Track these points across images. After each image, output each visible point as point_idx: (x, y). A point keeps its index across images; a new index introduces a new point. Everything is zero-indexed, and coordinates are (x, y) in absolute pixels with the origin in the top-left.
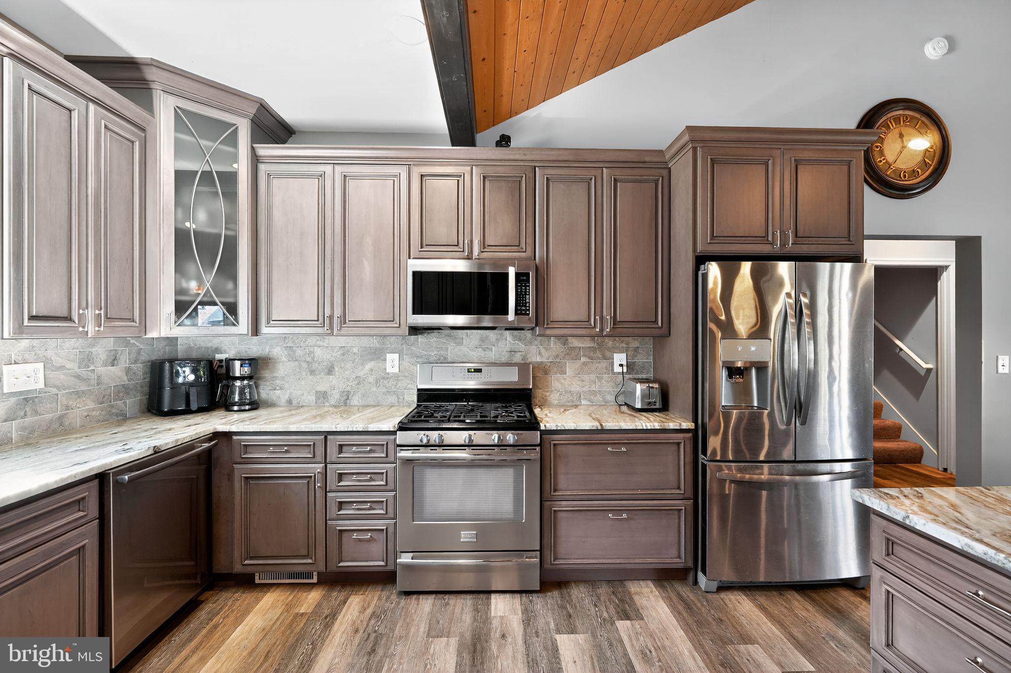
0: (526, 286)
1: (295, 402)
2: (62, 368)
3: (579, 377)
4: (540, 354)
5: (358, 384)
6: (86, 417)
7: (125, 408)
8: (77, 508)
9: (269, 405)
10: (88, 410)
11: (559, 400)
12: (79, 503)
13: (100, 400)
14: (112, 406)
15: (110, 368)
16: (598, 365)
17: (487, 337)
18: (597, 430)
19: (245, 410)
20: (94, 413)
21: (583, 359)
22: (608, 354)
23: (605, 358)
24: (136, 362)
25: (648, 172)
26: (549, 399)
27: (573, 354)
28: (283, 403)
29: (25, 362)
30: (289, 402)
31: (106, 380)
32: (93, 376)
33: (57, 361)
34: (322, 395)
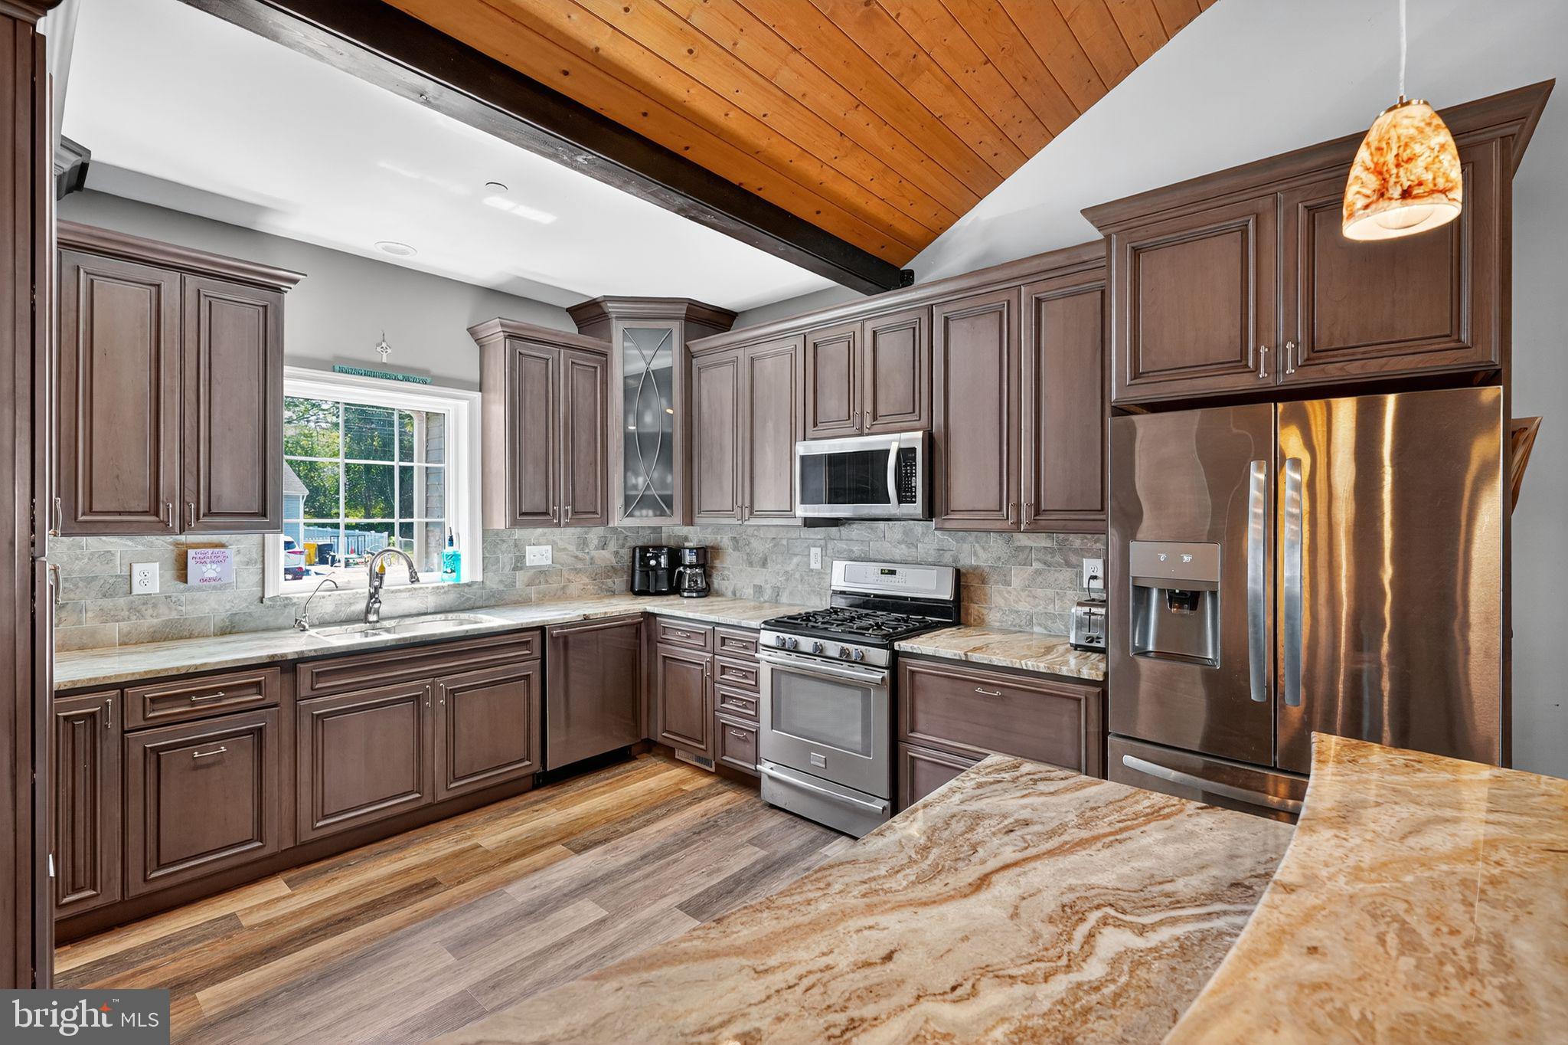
0: (911, 466)
1: (738, 595)
2: (564, 549)
3: (1030, 591)
4: (976, 554)
5: (787, 580)
6: (582, 589)
7: (614, 586)
8: (524, 647)
9: (718, 594)
10: (584, 584)
11: (1002, 622)
12: (526, 644)
13: (593, 577)
14: (603, 583)
15: (601, 551)
16: (1057, 575)
17: (911, 530)
18: (961, 660)
19: (693, 597)
20: (588, 586)
21: (1036, 565)
22: (1073, 559)
23: (1068, 564)
24: (623, 546)
25: (1091, 275)
26: (987, 619)
27: (1022, 557)
28: (729, 593)
29: (540, 544)
30: (734, 594)
31: (598, 561)
32: (587, 557)
33: (561, 544)
34: (759, 589)
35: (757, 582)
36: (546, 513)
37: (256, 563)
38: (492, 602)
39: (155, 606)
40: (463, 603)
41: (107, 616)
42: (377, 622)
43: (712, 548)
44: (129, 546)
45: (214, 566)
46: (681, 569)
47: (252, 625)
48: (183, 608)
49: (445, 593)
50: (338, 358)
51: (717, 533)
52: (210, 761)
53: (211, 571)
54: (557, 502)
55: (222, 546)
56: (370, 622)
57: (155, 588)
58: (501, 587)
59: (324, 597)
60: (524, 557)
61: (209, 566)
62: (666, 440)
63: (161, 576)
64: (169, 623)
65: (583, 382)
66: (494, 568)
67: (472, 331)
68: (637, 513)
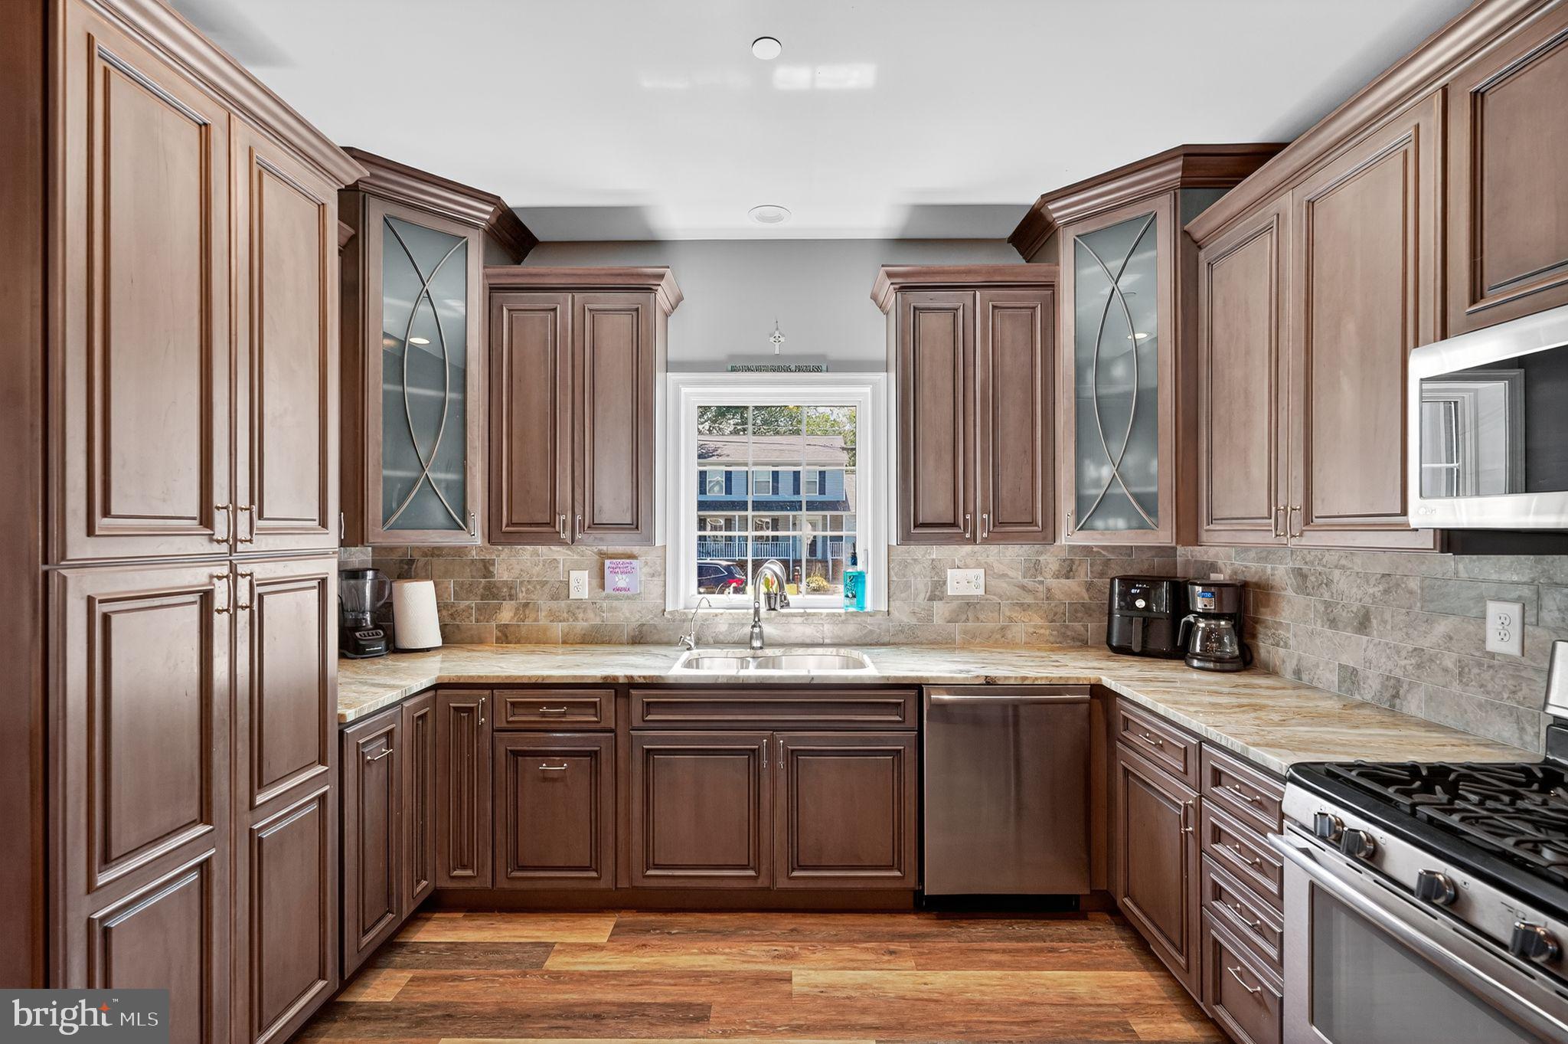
2: (1004, 575)
5: (1420, 668)
6: (1032, 634)
7: (1085, 633)
8: (895, 711)
10: (1035, 626)
13: (1050, 618)
14: (1067, 627)
15: (1063, 581)
20: (1042, 631)
24: (1102, 575)
28: (1289, 675)
29: (967, 567)
30: (1298, 673)
31: (1058, 595)
32: (1041, 588)
33: (999, 568)
34: (1350, 677)
35: (1347, 660)
36: (954, 525)
37: (660, 575)
38: (901, 638)
39: (584, 611)
40: (865, 636)
41: (554, 617)
42: (761, 648)
43: (1258, 585)
44: (569, 555)
45: (624, 576)
46: (1191, 618)
47: (656, 637)
48: (605, 615)
49: (843, 622)
50: (732, 357)
51: (1265, 559)
52: (556, 776)
53: (622, 581)
54: (971, 508)
55: (632, 557)
56: (753, 648)
57: (585, 594)
58: (914, 621)
59: (716, 615)
60: (945, 583)
61: (620, 576)
62: (1145, 400)
63: (590, 584)
64: (596, 628)
65: (1011, 332)
66: (903, 595)
67: (874, 298)
68: (1099, 524)
